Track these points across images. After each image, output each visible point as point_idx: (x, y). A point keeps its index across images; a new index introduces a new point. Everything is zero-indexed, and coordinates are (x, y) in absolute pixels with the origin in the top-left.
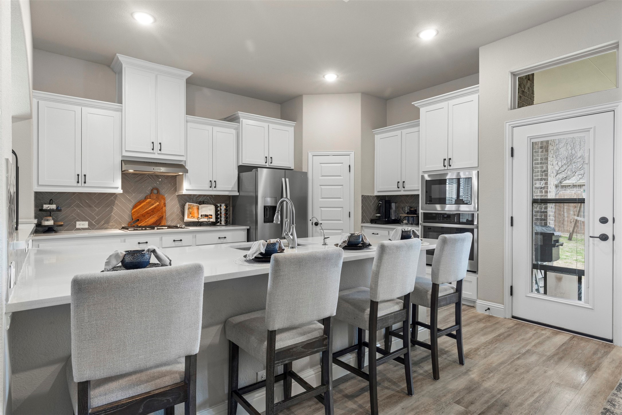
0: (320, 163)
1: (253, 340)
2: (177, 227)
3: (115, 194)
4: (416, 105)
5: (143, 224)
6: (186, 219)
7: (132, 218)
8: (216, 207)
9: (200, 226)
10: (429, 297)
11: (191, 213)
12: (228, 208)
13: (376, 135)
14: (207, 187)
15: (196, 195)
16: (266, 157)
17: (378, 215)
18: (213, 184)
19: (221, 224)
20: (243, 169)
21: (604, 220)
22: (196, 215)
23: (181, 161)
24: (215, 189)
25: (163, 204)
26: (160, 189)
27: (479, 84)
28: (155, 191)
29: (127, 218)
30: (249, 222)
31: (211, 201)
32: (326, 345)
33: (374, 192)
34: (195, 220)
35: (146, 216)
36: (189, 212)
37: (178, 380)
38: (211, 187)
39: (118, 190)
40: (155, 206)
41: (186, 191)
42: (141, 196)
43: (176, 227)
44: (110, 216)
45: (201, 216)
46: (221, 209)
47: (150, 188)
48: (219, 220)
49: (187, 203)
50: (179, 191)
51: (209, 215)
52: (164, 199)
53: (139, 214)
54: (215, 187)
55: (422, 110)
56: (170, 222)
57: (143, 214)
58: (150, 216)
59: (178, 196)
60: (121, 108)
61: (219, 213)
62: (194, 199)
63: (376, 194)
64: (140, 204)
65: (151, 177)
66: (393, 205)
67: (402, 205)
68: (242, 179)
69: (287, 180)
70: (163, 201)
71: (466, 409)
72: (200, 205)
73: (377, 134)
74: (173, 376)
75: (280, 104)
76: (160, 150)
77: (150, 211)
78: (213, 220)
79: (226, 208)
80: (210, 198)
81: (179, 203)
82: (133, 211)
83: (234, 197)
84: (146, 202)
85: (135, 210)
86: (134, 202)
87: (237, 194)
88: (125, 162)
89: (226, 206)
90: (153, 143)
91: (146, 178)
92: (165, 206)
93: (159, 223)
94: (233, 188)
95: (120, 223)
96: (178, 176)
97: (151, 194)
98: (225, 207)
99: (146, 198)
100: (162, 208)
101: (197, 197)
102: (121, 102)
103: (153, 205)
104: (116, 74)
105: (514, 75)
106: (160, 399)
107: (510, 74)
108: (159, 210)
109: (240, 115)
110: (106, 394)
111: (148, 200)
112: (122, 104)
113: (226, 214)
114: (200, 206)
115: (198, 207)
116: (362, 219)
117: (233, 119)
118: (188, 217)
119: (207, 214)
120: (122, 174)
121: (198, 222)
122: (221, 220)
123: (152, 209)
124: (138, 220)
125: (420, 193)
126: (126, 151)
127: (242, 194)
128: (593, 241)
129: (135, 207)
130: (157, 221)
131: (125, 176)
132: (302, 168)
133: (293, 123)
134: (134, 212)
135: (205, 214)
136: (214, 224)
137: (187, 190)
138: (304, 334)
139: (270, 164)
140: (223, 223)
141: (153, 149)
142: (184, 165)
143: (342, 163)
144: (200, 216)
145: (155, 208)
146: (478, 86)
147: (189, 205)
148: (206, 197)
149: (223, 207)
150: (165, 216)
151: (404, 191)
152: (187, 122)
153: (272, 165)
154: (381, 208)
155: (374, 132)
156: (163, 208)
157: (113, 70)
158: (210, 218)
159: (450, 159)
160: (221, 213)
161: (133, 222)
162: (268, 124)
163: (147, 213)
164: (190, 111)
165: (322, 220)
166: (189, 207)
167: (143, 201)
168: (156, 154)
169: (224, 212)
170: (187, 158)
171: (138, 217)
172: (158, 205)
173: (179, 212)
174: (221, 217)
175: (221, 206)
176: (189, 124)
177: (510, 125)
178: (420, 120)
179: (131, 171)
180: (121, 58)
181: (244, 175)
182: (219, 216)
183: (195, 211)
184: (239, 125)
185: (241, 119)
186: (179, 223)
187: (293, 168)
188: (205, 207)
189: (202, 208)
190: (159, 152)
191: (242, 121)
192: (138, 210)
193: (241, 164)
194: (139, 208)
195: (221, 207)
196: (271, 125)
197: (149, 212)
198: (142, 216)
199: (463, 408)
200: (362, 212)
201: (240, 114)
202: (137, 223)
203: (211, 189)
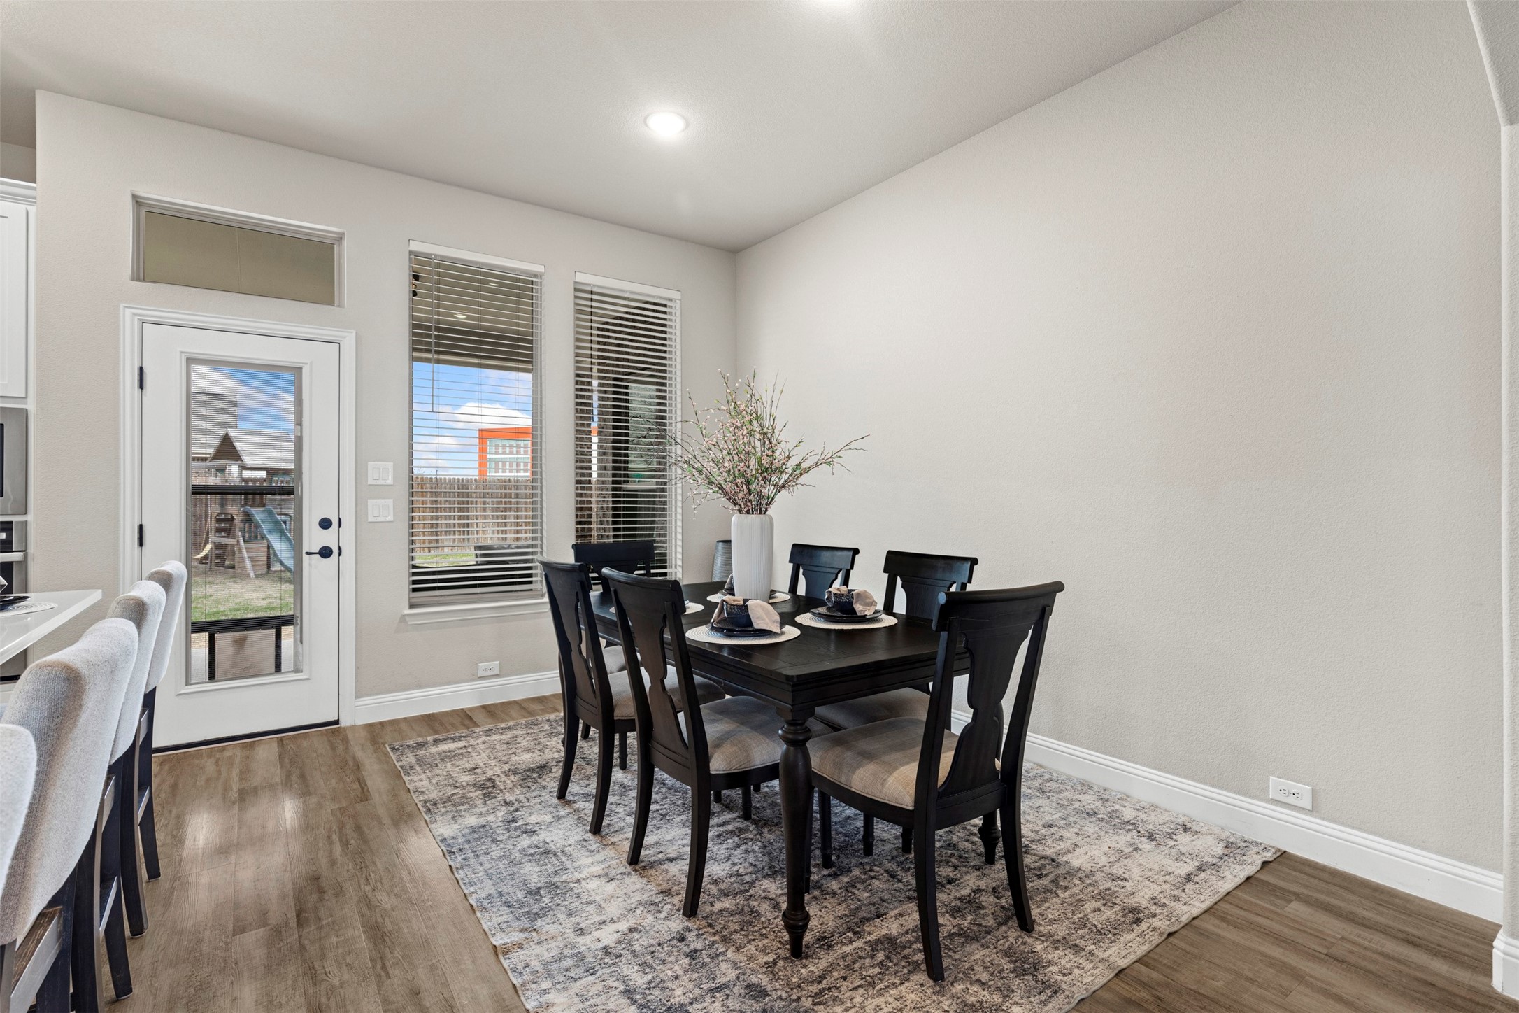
21: (325, 524)
27: (36, 182)
71: (267, 928)
105: (138, 202)
128: (310, 559)
146: (36, 187)
177: (135, 315)
199: (261, 930)
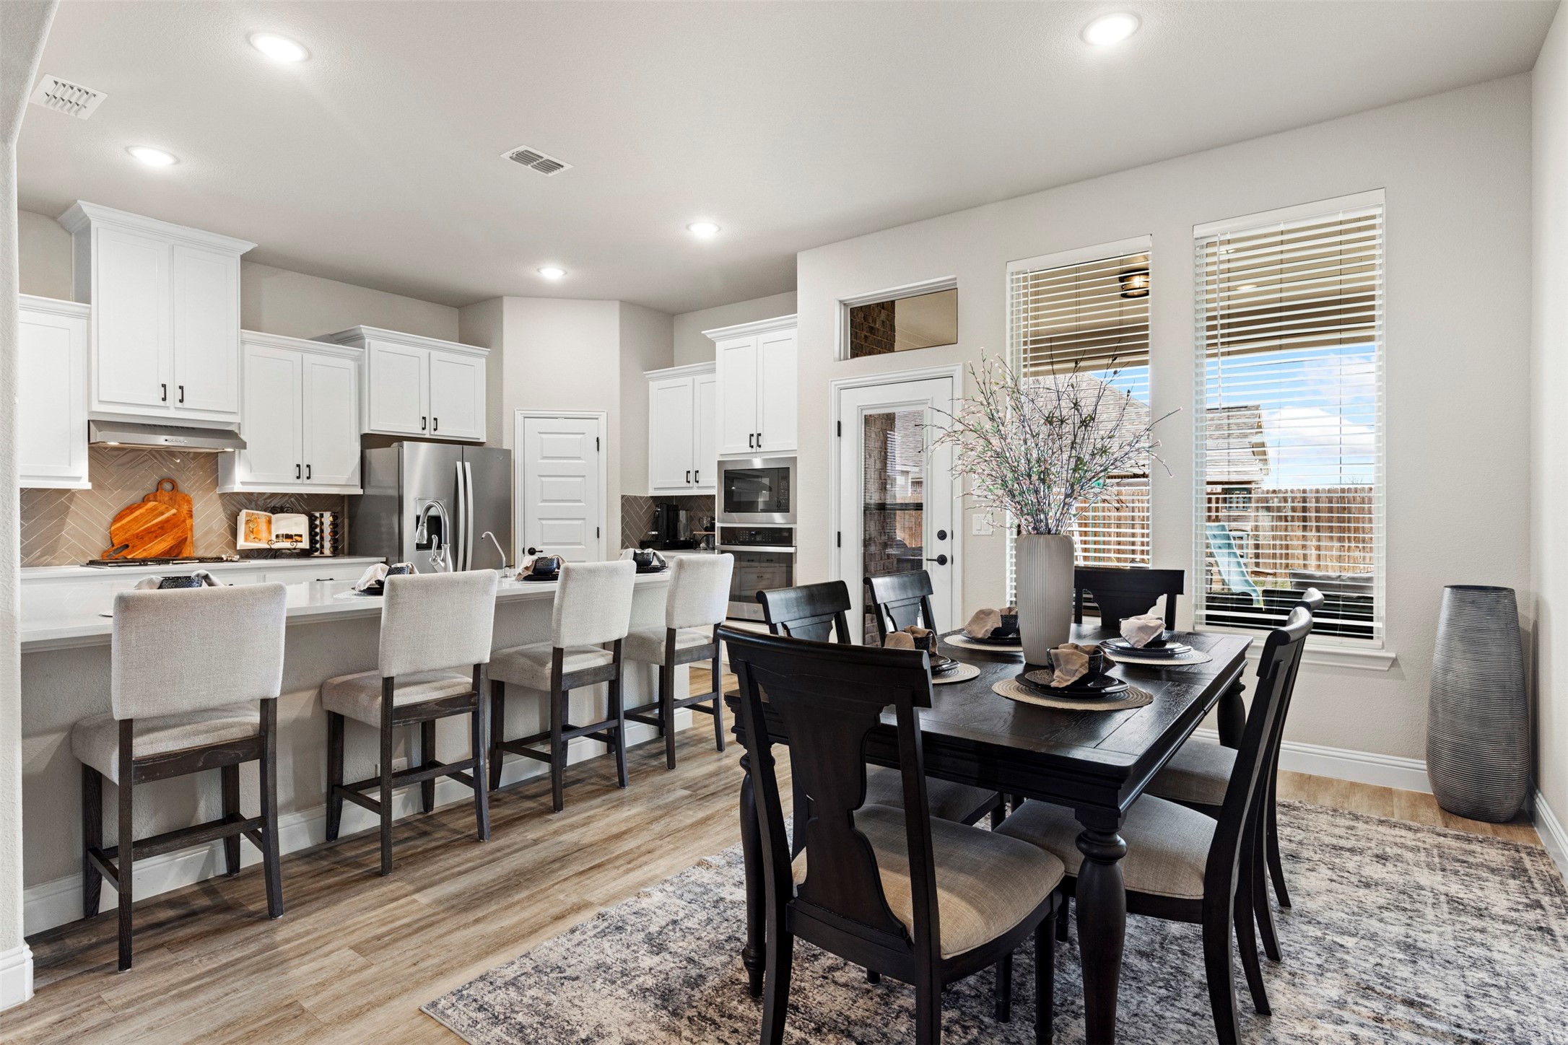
0: (540, 433)
1: (363, 698)
2: (222, 559)
3: (69, 490)
4: (708, 336)
5: (138, 554)
6: (242, 543)
7: (112, 542)
8: (312, 519)
9: (275, 558)
10: (663, 649)
11: (252, 532)
12: (339, 521)
13: (650, 382)
14: (292, 479)
15: (265, 494)
16: (424, 418)
17: (653, 533)
18: (304, 471)
19: (322, 553)
20: (370, 441)
21: (942, 535)
22: (264, 535)
23: (231, 423)
24: (308, 481)
25: (185, 512)
26: (178, 481)
27: (796, 312)
28: (168, 486)
29: (98, 544)
30: (386, 550)
31: (301, 506)
32: (474, 704)
33: (647, 488)
34: (264, 545)
35: (146, 539)
36: (248, 531)
37: (251, 733)
38: (298, 478)
39: (81, 482)
40: (168, 518)
41: (241, 486)
42: (134, 496)
43: (219, 560)
44: (57, 541)
45: (277, 536)
46: (322, 523)
47: (156, 478)
48: (318, 546)
49: (244, 512)
50: (222, 485)
51: (296, 535)
52: (189, 502)
53: (128, 534)
54: (308, 478)
55: (720, 346)
56: (203, 550)
57: (138, 534)
58: (156, 537)
59: (222, 495)
60: (88, 311)
61: (318, 530)
62: (261, 503)
63: (652, 493)
64: (132, 513)
65: (157, 455)
66: (682, 514)
67: (700, 514)
68: (370, 463)
69: (468, 465)
70: (185, 507)
72: (273, 513)
73: (653, 379)
74: (242, 728)
75: (458, 307)
76: (181, 401)
77: (156, 528)
78: (305, 544)
79: (334, 520)
80: (296, 499)
81: (224, 510)
82: (113, 528)
83: (353, 499)
84: (146, 507)
85: (118, 525)
86: (115, 510)
87: (360, 492)
88: (94, 424)
89: (335, 517)
90: (164, 386)
91: (146, 458)
92: (191, 516)
93: (176, 551)
94: (349, 479)
95: (84, 554)
96: (223, 455)
97: (157, 490)
98: (331, 519)
99: (145, 500)
100: (184, 521)
101: (267, 498)
102: (87, 300)
103: (162, 514)
104: (71, 234)
105: (845, 304)
106: (226, 751)
107: (838, 304)
108: (178, 526)
109: (363, 331)
110: (152, 743)
111: (151, 504)
112: (89, 302)
113: (334, 533)
114: (274, 517)
115: (270, 518)
116: (622, 540)
117: (347, 338)
118: (246, 540)
119: (290, 533)
120: (90, 449)
121: (271, 549)
122: (322, 546)
123: (161, 522)
124: (127, 546)
125: (714, 492)
126: (100, 402)
127: (370, 491)
128: (932, 565)
129: (118, 518)
130: (171, 547)
131: (96, 452)
132: (501, 441)
133: (484, 351)
134: (117, 529)
135: (285, 533)
136: (305, 554)
137: (243, 483)
138: (441, 688)
139: (433, 432)
140: (327, 551)
141: (164, 399)
142: (237, 431)
143: (584, 434)
144: (274, 538)
145: (167, 520)
146: (796, 317)
147: (247, 514)
148: (287, 498)
149: (328, 518)
150: (192, 537)
151: (698, 487)
152: (243, 342)
153: (436, 433)
154: (660, 519)
155: (647, 376)
156: (187, 521)
157: (63, 227)
158: (297, 541)
159: (759, 435)
160: (322, 531)
161: (114, 550)
162: (429, 351)
163: (148, 531)
164: (249, 321)
165: (544, 544)
166: (249, 518)
167: (139, 507)
168: (172, 409)
169: (329, 530)
170: (243, 418)
171: (127, 540)
172: (174, 515)
173: (225, 530)
174: (322, 538)
175: (322, 516)
176: (247, 347)
177: (836, 385)
178: (717, 361)
179: (113, 443)
180: (88, 208)
181: (375, 454)
182: (318, 538)
183: (263, 526)
184: (364, 352)
185: (367, 341)
186: (225, 553)
187: (483, 440)
188: (285, 518)
189: (277, 521)
190: (180, 405)
191: (369, 343)
192: (126, 524)
193: (367, 431)
194: (129, 522)
195: (323, 520)
196: (435, 354)
197: (153, 529)
198: (137, 537)
200: (622, 528)
201: (365, 330)
202: (124, 553)
203: (298, 481)
